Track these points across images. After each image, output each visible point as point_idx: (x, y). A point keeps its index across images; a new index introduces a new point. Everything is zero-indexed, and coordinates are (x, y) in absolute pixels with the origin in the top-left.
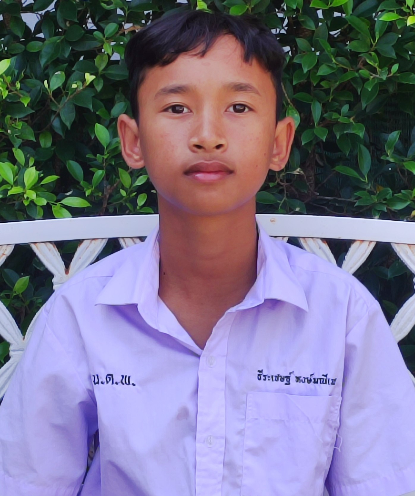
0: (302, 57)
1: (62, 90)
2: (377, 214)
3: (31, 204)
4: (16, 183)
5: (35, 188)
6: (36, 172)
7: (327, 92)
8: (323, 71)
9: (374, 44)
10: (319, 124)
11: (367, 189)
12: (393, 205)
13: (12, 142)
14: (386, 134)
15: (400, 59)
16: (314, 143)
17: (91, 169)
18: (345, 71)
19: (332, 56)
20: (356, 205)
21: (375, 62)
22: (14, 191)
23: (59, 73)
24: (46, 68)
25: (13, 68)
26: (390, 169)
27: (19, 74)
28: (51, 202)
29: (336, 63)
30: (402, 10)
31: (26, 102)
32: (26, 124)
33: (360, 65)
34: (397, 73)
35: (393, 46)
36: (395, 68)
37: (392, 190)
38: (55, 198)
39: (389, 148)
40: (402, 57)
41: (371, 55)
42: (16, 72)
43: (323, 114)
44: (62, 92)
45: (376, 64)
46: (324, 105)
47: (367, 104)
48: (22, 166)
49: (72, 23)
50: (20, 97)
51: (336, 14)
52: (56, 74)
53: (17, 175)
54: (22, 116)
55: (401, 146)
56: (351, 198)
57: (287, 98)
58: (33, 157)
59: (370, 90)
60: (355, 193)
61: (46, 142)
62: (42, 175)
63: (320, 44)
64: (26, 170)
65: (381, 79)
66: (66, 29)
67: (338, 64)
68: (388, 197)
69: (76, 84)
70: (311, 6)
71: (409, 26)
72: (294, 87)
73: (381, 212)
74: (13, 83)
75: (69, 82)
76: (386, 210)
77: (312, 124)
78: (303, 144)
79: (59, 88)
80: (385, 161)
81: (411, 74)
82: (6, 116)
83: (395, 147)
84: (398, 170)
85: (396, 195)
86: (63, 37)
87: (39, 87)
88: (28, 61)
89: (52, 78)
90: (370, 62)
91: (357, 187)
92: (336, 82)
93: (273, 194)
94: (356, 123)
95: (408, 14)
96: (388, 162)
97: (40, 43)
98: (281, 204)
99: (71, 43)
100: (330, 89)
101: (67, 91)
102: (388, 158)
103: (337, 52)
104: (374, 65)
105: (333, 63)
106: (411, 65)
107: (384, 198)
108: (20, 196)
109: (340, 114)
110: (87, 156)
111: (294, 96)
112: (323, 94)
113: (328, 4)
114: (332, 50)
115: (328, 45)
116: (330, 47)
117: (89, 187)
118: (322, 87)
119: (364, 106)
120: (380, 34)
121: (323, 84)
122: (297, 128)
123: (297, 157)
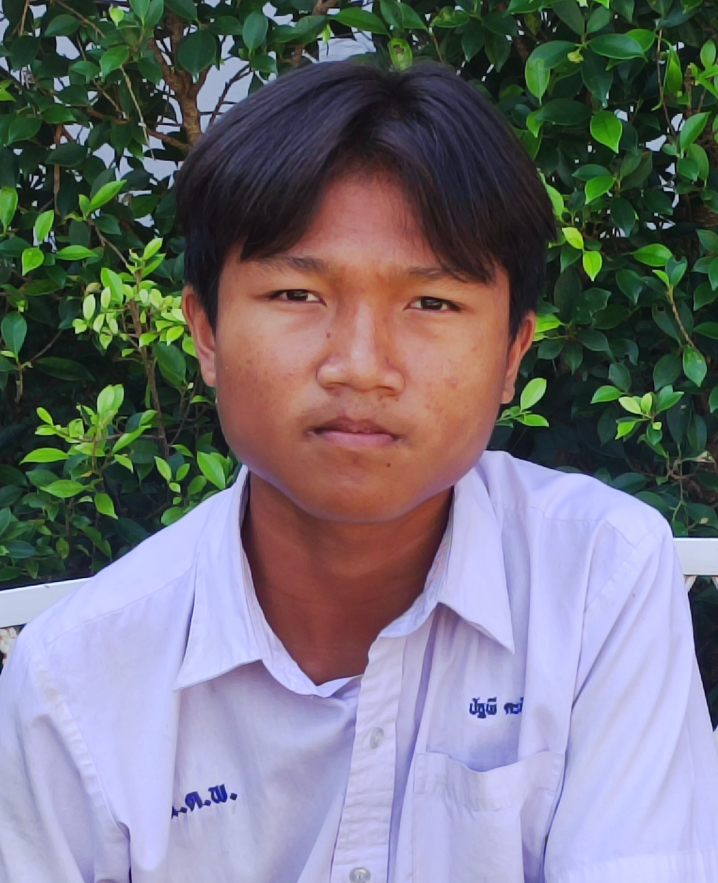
0: (707, 263)
57: (684, 332)
72: (696, 314)
78: (712, 411)
93: (661, 495)
98: (676, 511)
111: (695, 329)
122: (702, 384)
123: (700, 433)
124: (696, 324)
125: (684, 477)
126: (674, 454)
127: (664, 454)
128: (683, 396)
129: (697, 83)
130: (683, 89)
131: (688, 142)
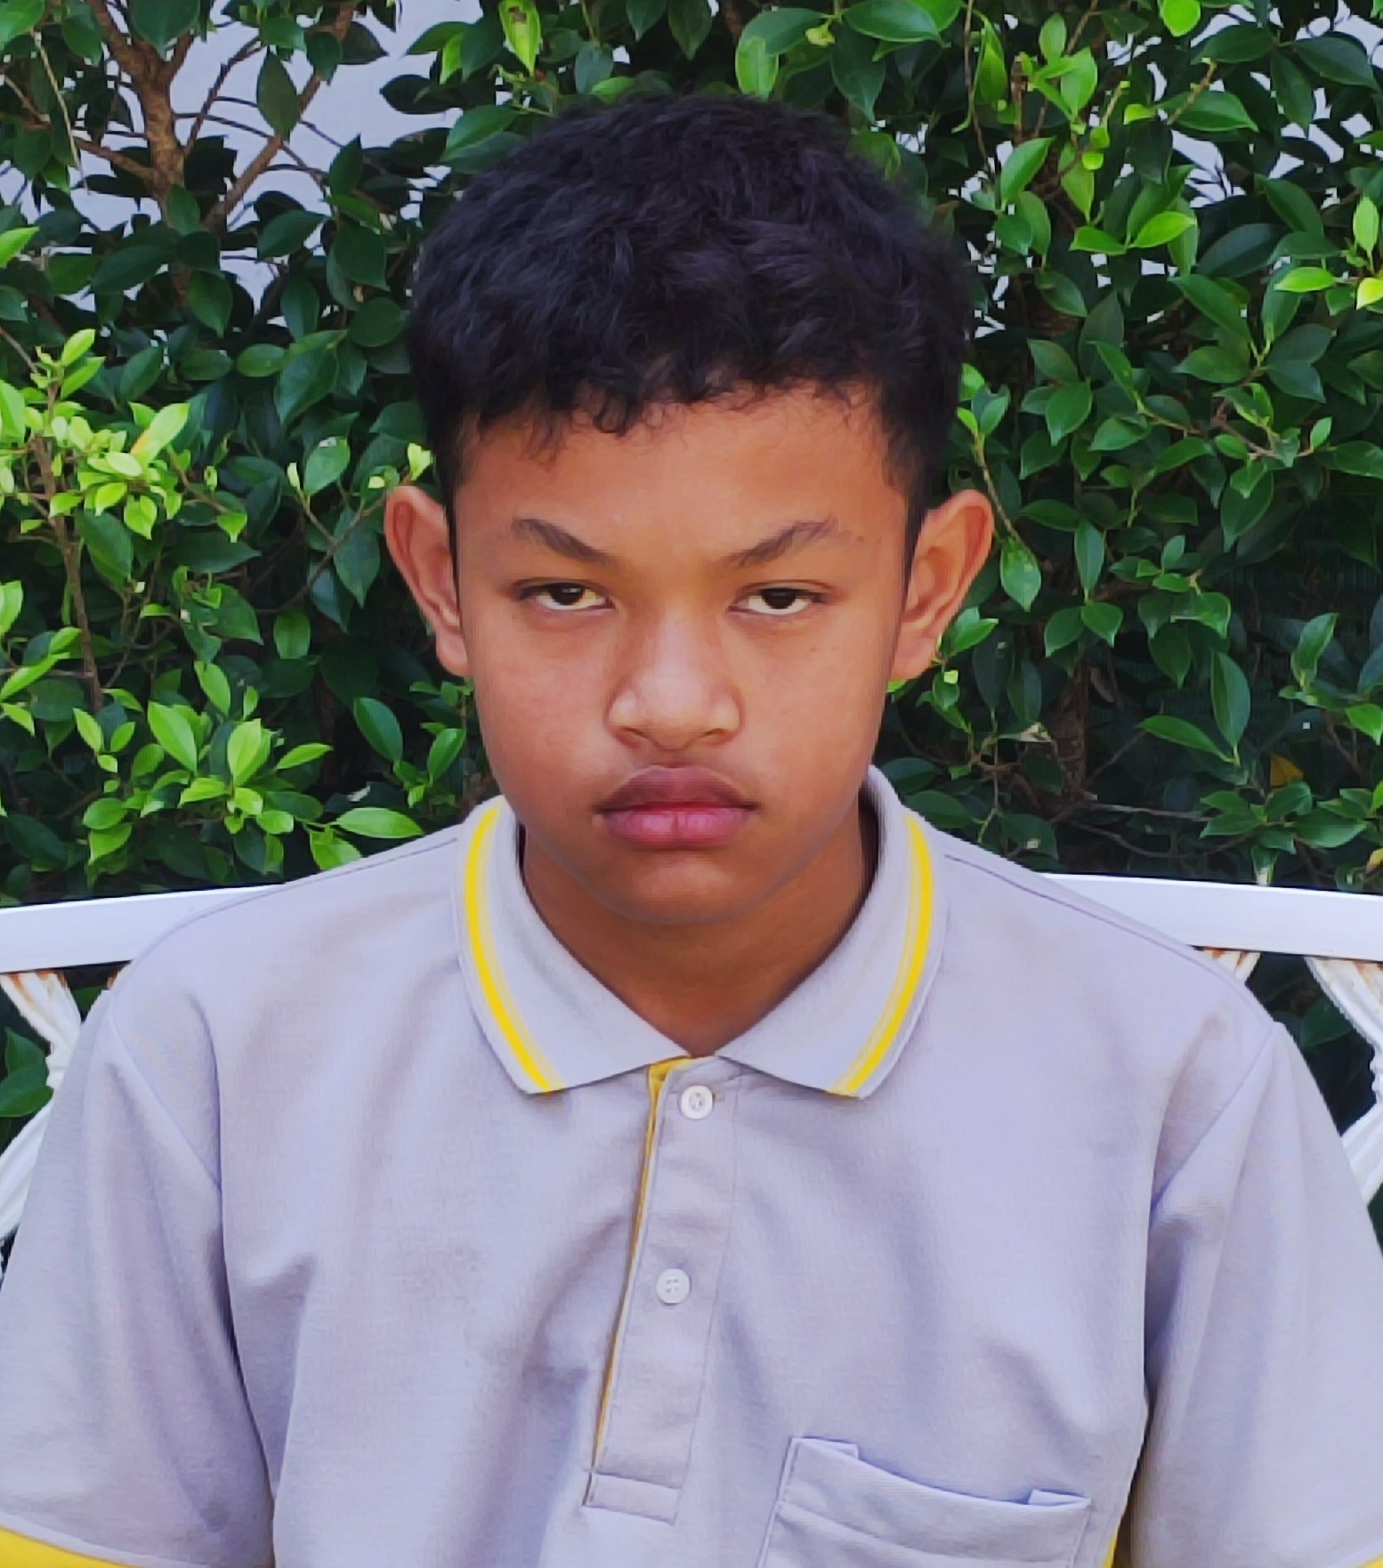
0: (1046, 396)
1: (342, 491)
2: (1266, 859)
3: (248, 829)
4: (205, 767)
5: (260, 779)
6: (263, 733)
7: (1121, 497)
8: (1110, 437)
9: (1260, 359)
10: (1097, 591)
11: (1240, 786)
12: (1316, 833)
13: (193, 646)
14: (1295, 622)
15: (1335, 403)
16: (1081, 648)
17: (425, 726)
18: (1175, 436)
19: (1136, 394)
20: (1205, 832)
21: (1262, 414)
22: (199, 790)
23: (332, 441)
24: (295, 422)
25: (198, 427)
26: (1307, 726)
27: (215, 443)
28: (306, 822)
29: (1146, 412)
30: (1344, 259)
31: (234, 527)
32: (234, 593)
33: (1217, 420)
34: (1328, 444)
35: (1314, 365)
36: (1322, 429)
37: (1313, 791)
38: (319, 810)
39: (1305, 664)
40: (1343, 396)
41: (1249, 391)
42: (207, 437)
43: (1110, 564)
44: (339, 497)
45: (1267, 419)
46: (1111, 538)
47: (1239, 534)
48: (222, 714)
49: (371, 293)
50: (217, 513)
51: (1150, 268)
52: (323, 444)
53: (207, 741)
54: (223, 567)
55: (1340, 657)
56: (1189, 810)
57: (1003, 516)
58: (256, 686)
59: (1246, 494)
60: (1203, 796)
61: (293, 643)
62: (281, 742)
63: (1099, 357)
64: (233, 728)
65: (1279, 463)
66: (353, 308)
67: (1152, 415)
68: (1300, 809)
69: (381, 475)
70: (1074, 246)
71: (1364, 308)
72: (1024, 485)
73: (1279, 853)
74: (197, 472)
75: (361, 466)
76: (1292, 849)
77: (1075, 592)
78: (1048, 653)
79: (333, 485)
80: (1291, 704)
81: (1370, 449)
82: (176, 567)
83: (1321, 660)
84: (1331, 729)
85: (1322, 804)
86: (344, 333)
87: (272, 483)
88: (241, 402)
89: (311, 457)
90: (1248, 411)
91: (1209, 778)
92: (1148, 468)
93: (960, 798)
94: (1205, 589)
95: (1361, 273)
96: (1301, 705)
97: (277, 351)
98: (983, 830)
99: (366, 352)
100: (1129, 492)
101: (356, 494)
102: (1299, 696)
103: (1152, 379)
104: (1259, 421)
105: (1139, 412)
106: (1369, 421)
107: (1287, 813)
108: (216, 805)
109: (1158, 564)
110: (413, 689)
111: (1023, 511)
112: (1109, 504)
113: (1123, 241)
114: (1137, 373)
115: (1124, 361)
116: (1129, 366)
117: (420, 780)
118: (1105, 482)
119: (1229, 540)
120: (1276, 328)
121: (1111, 475)
122: (1033, 605)
123: (1031, 689)
124: (1025, 502)
125: (1002, 767)
126: (982, 728)
127: (963, 724)
128: (997, 627)
129: (1030, 88)
130: (1009, 98)
131: (1014, 188)
